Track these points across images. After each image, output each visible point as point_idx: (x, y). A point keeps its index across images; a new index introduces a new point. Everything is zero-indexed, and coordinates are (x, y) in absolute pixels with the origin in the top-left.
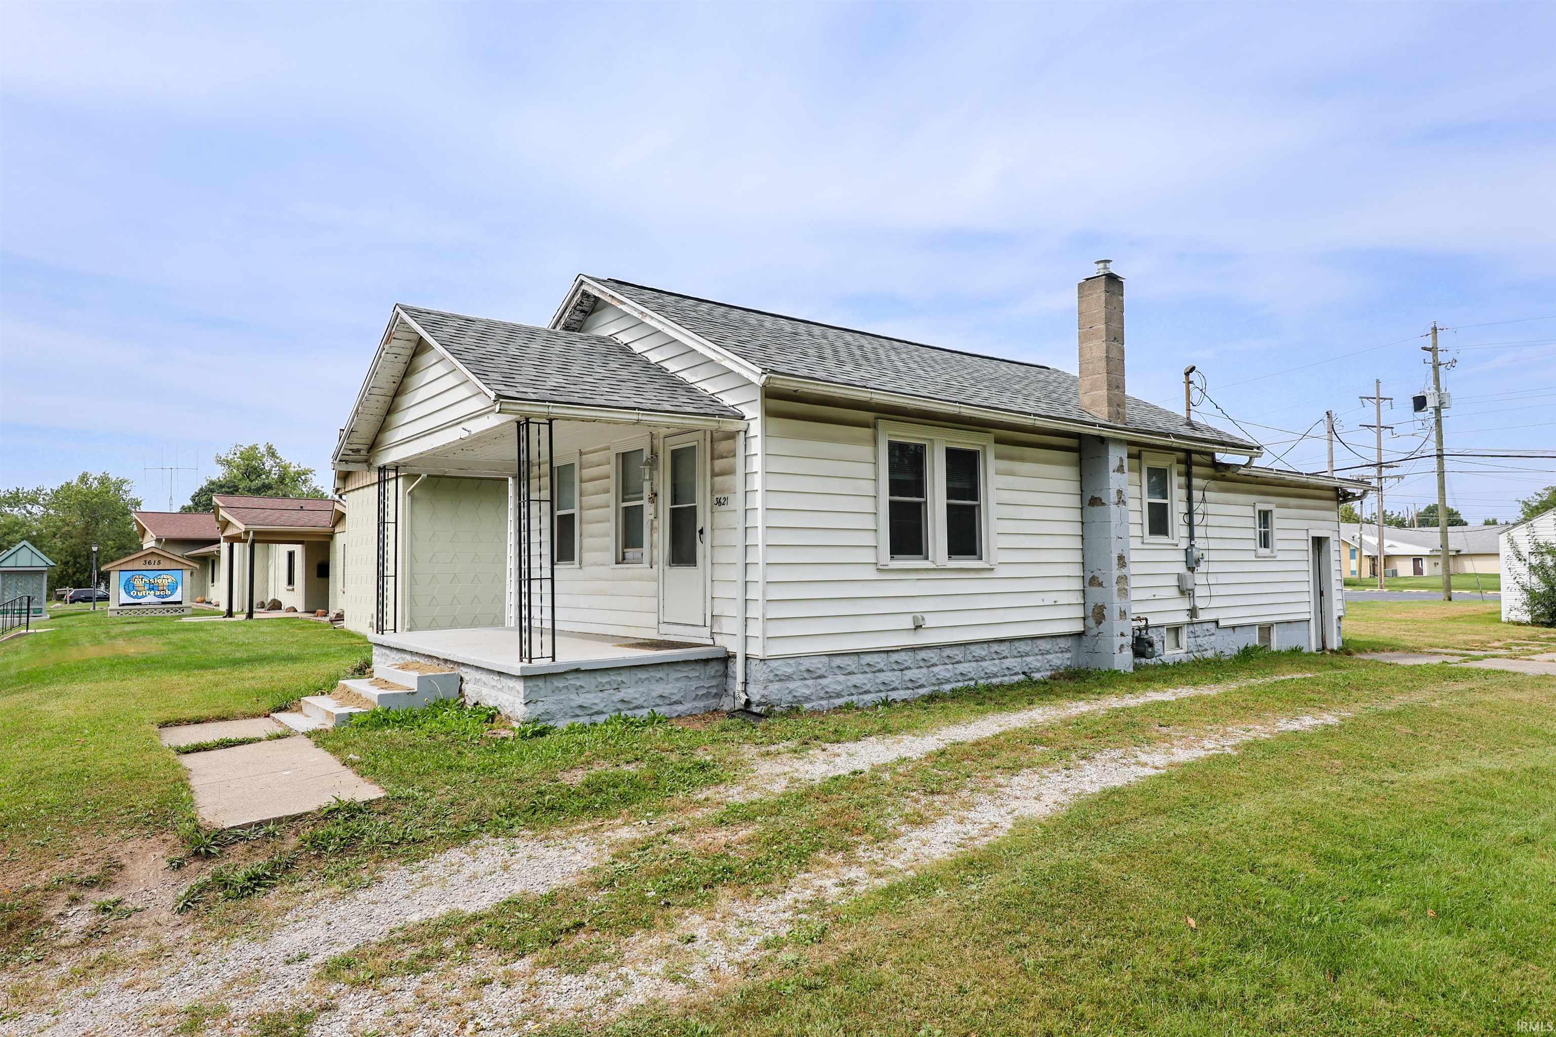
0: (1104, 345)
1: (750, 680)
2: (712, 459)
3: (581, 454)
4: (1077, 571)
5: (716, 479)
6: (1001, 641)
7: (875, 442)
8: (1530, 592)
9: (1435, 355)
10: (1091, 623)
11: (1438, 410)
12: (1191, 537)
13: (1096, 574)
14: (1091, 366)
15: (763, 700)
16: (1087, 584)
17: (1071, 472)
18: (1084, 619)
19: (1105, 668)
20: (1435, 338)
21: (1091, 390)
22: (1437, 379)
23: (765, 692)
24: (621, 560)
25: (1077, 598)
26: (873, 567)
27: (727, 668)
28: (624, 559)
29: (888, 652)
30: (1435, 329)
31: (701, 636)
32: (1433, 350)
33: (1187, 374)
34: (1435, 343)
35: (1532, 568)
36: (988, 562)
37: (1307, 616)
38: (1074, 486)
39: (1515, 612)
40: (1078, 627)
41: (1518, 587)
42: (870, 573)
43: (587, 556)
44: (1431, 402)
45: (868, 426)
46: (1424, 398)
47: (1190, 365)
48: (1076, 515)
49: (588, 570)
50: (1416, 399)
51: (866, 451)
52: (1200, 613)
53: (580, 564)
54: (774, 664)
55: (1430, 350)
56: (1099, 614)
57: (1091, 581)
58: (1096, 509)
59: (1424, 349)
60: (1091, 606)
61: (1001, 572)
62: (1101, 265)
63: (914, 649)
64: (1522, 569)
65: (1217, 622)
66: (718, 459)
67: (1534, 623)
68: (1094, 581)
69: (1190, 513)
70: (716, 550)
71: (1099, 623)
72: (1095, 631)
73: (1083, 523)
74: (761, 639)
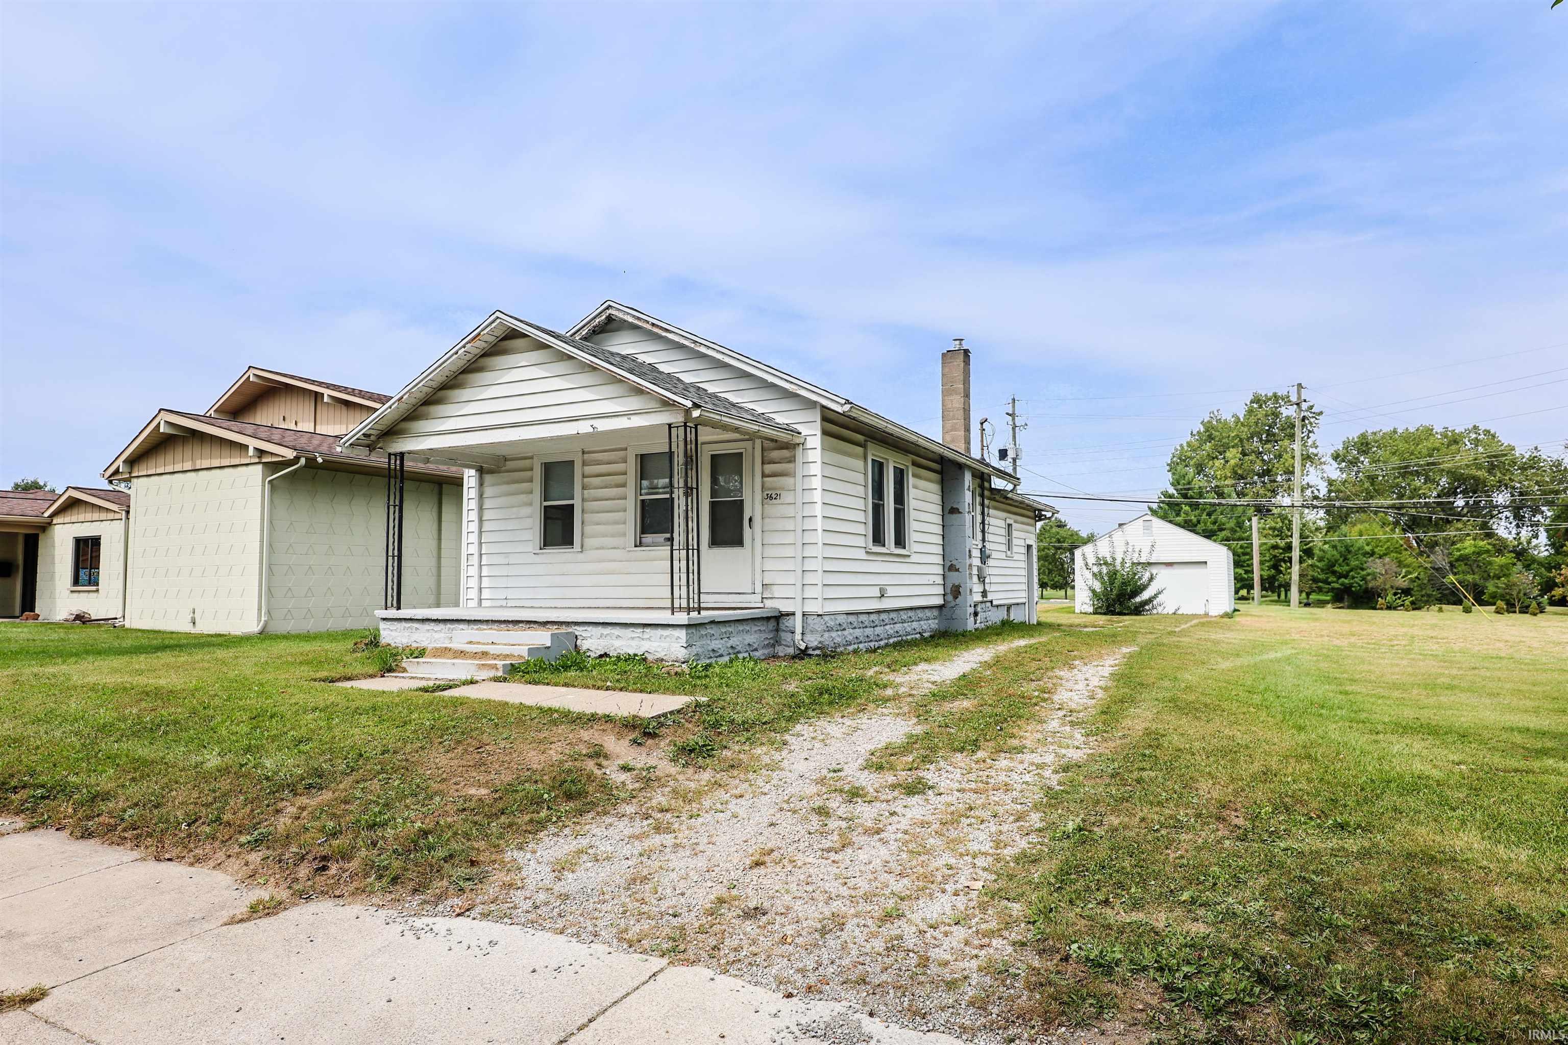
0: (962, 399)
1: (807, 631)
2: (763, 463)
3: (583, 453)
4: (939, 560)
5: (766, 479)
6: (911, 609)
7: (865, 458)
8: (1094, 591)
9: (1013, 419)
10: (950, 598)
11: (1014, 460)
12: (984, 540)
13: (954, 562)
14: (951, 414)
15: (820, 645)
16: (946, 570)
17: (935, 487)
18: (944, 595)
19: (960, 630)
20: (1014, 407)
21: (952, 430)
22: (1014, 437)
23: (822, 639)
24: (639, 544)
25: (939, 580)
26: (863, 550)
27: (778, 624)
28: (640, 543)
29: (868, 613)
30: (1014, 400)
31: (754, 601)
32: (1012, 415)
33: (982, 424)
34: (1014, 411)
35: (1094, 575)
36: (909, 550)
37: (1023, 600)
38: (937, 499)
39: (1085, 606)
40: (939, 601)
41: (1087, 588)
42: (861, 554)
43: (589, 542)
44: (1011, 454)
45: (861, 446)
46: (1006, 450)
47: (985, 417)
48: (938, 520)
49: (591, 554)
50: (1000, 451)
51: (859, 464)
52: (989, 594)
53: (582, 546)
54: (826, 618)
55: (1010, 415)
56: (956, 591)
57: (950, 568)
58: (955, 516)
59: (1007, 414)
60: (949, 586)
61: (915, 558)
62: (958, 342)
63: (879, 612)
64: (1089, 575)
65: (991, 602)
66: (769, 463)
67: (1095, 613)
68: (952, 568)
69: (983, 523)
70: (766, 534)
71: (956, 598)
72: (953, 604)
73: (943, 526)
74: (820, 600)
